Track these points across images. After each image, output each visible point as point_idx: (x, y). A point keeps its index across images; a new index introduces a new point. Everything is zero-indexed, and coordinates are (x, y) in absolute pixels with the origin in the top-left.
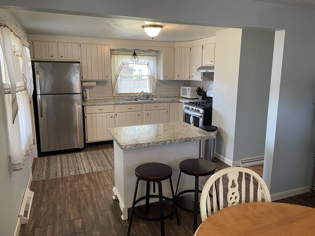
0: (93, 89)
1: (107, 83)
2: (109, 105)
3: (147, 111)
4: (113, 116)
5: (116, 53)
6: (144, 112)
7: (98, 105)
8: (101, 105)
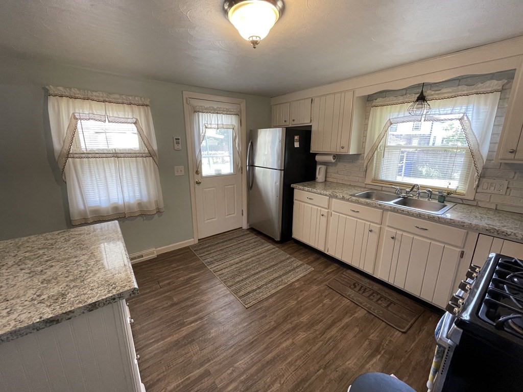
0: (337, 167)
1: (358, 159)
2: (321, 194)
3: (394, 231)
4: (325, 214)
5: (379, 102)
6: (387, 228)
7: (307, 191)
8: (310, 192)
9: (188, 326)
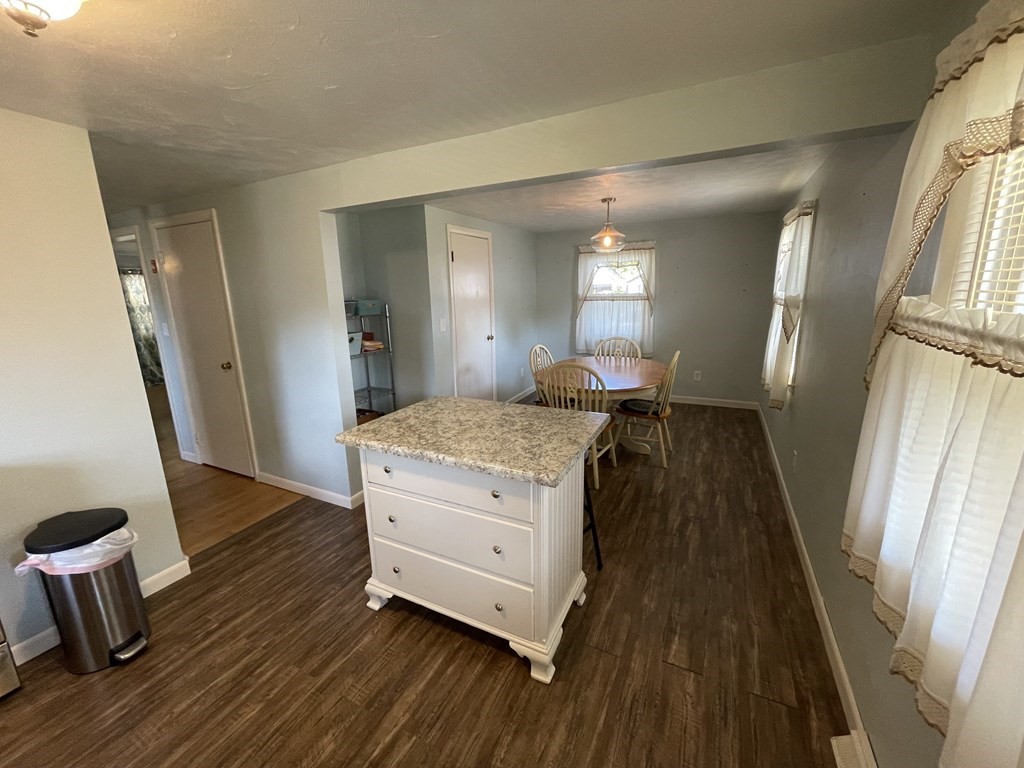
9: (395, 730)
